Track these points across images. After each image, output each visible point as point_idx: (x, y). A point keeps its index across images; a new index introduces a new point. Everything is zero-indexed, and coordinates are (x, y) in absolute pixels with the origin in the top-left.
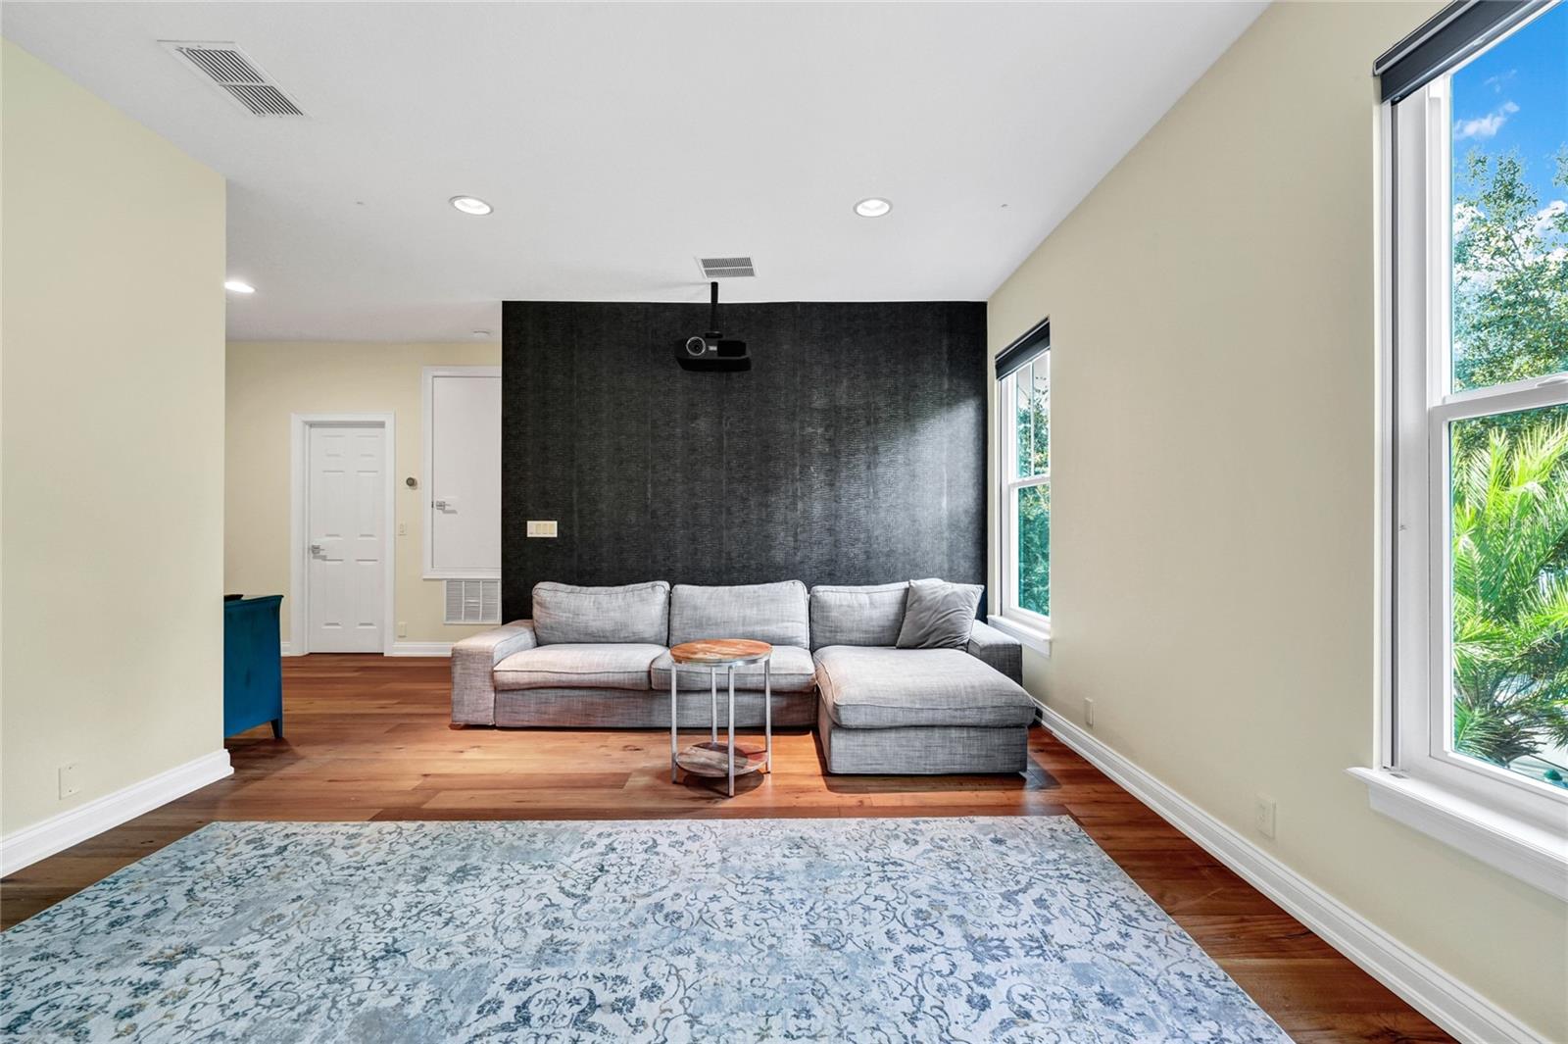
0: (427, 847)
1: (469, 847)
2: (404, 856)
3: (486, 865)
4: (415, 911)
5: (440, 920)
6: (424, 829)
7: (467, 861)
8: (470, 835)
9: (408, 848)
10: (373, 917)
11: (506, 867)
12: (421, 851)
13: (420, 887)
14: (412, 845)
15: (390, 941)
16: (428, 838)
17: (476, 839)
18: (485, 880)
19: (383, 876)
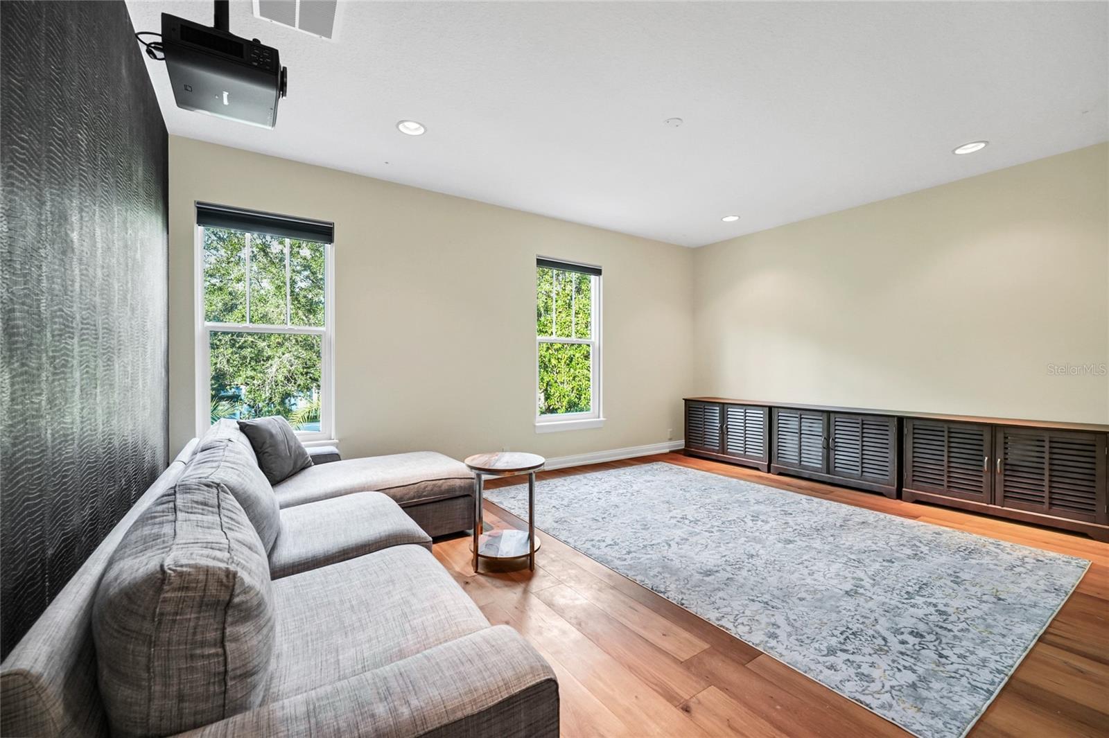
0: (720, 598)
1: (696, 586)
2: (736, 598)
3: (693, 572)
4: (737, 566)
5: (727, 558)
6: (718, 615)
7: (701, 578)
8: (690, 594)
9: (733, 604)
10: (757, 572)
11: (684, 566)
12: (725, 598)
13: (732, 576)
14: (729, 605)
15: (750, 560)
16: (716, 606)
17: (688, 589)
18: (698, 565)
19: (751, 591)
